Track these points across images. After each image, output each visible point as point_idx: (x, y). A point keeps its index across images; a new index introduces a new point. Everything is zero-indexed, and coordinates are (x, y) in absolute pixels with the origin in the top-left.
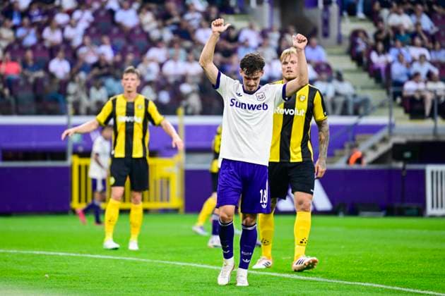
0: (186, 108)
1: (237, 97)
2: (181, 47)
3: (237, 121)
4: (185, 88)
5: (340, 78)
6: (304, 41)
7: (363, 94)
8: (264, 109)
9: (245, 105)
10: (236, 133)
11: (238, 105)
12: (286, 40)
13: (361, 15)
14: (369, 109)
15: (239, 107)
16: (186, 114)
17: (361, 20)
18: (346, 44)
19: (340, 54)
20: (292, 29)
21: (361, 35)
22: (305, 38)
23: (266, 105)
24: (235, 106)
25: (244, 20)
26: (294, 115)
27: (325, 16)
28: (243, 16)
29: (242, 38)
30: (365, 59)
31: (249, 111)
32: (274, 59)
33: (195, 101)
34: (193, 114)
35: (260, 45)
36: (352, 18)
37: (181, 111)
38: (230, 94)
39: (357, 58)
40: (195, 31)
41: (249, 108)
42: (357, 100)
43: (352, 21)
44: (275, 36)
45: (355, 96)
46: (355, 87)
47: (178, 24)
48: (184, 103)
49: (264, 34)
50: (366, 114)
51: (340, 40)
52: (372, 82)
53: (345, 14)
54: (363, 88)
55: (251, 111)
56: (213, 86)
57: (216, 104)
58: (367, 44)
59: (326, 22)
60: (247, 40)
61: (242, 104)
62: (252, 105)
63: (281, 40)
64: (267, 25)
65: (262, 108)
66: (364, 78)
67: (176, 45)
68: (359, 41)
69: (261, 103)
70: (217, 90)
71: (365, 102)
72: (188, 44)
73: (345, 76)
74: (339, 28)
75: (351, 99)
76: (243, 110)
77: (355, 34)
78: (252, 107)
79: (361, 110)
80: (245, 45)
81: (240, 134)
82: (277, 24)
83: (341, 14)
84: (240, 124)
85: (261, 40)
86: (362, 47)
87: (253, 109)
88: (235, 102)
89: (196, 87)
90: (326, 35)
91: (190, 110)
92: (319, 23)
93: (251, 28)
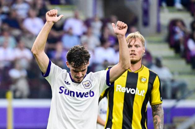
0: (15, 92)
1: (66, 85)
2: (11, 35)
3: (66, 107)
4: (14, 73)
5: (159, 64)
6: (125, 27)
7: (180, 79)
8: (91, 96)
9: (74, 92)
10: (64, 118)
11: (67, 93)
12: (109, 29)
13: (178, 5)
14: (186, 93)
15: (68, 94)
16: (15, 97)
17: (179, 10)
18: (165, 32)
19: (159, 42)
20: (114, 18)
21: (179, 24)
22: (126, 25)
23: (93, 92)
24: (64, 93)
25: (69, 10)
26: (134, 94)
27: (145, 6)
28: (69, 7)
29: (66, 27)
30: (182, 47)
31: (78, 98)
32: (97, 46)
33: (23, 86)
34: (21, 97)
35: (85, 34)
36: (171, 8)
37: (10, 94)
38: (59, 82)
39: (175, 45)
40: (23, 20)
41: (78, 96)
42: (175, 85)
43: (170, 11)
44: (98, 25)
45: (173, 81)
46: (173, 73)
47: (8, 14)
48: (13, 87)
49: (87, 23)
50: (183, 98)
51: (159, 28)
52: (189, 68)
53: (164, 4)
54: (180, 74)
55: (79, 98)
56: (43, 74)
57: (43, 88)
58: (184, 32)
59: (146, 12)
60: (71, 28)
61: (71, 92)
62: (80, 93)
63: (103, 28)
64: (90, 15)
65: (89, 95)
66: (182, 64)
67: (6, 33)
68: (178, 29)
69: (88, 91)
70: (46, 78)
71: (182, 87)
72: (17, 32)
73: (164, 62)
74: (158, 17)
75: (169, 83)
76: (72, 97)
77: (173, 23)
78: (80, 95)
79: (179, 95)
80: (69, 33)
81: (69, 119)
82: (100, 14)
83: (160, 5)
84: (69, 110)
85: (85, 29)
86: (179, 36)
87: (82, 97)
88: (64, 90)
89: (24, 73)
90: (146, 24)
91: (18, 94)
92: (139, 13)
93: (76, 17)
